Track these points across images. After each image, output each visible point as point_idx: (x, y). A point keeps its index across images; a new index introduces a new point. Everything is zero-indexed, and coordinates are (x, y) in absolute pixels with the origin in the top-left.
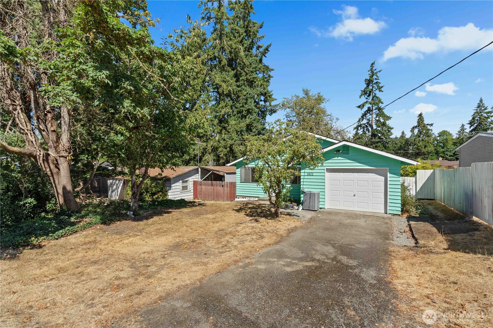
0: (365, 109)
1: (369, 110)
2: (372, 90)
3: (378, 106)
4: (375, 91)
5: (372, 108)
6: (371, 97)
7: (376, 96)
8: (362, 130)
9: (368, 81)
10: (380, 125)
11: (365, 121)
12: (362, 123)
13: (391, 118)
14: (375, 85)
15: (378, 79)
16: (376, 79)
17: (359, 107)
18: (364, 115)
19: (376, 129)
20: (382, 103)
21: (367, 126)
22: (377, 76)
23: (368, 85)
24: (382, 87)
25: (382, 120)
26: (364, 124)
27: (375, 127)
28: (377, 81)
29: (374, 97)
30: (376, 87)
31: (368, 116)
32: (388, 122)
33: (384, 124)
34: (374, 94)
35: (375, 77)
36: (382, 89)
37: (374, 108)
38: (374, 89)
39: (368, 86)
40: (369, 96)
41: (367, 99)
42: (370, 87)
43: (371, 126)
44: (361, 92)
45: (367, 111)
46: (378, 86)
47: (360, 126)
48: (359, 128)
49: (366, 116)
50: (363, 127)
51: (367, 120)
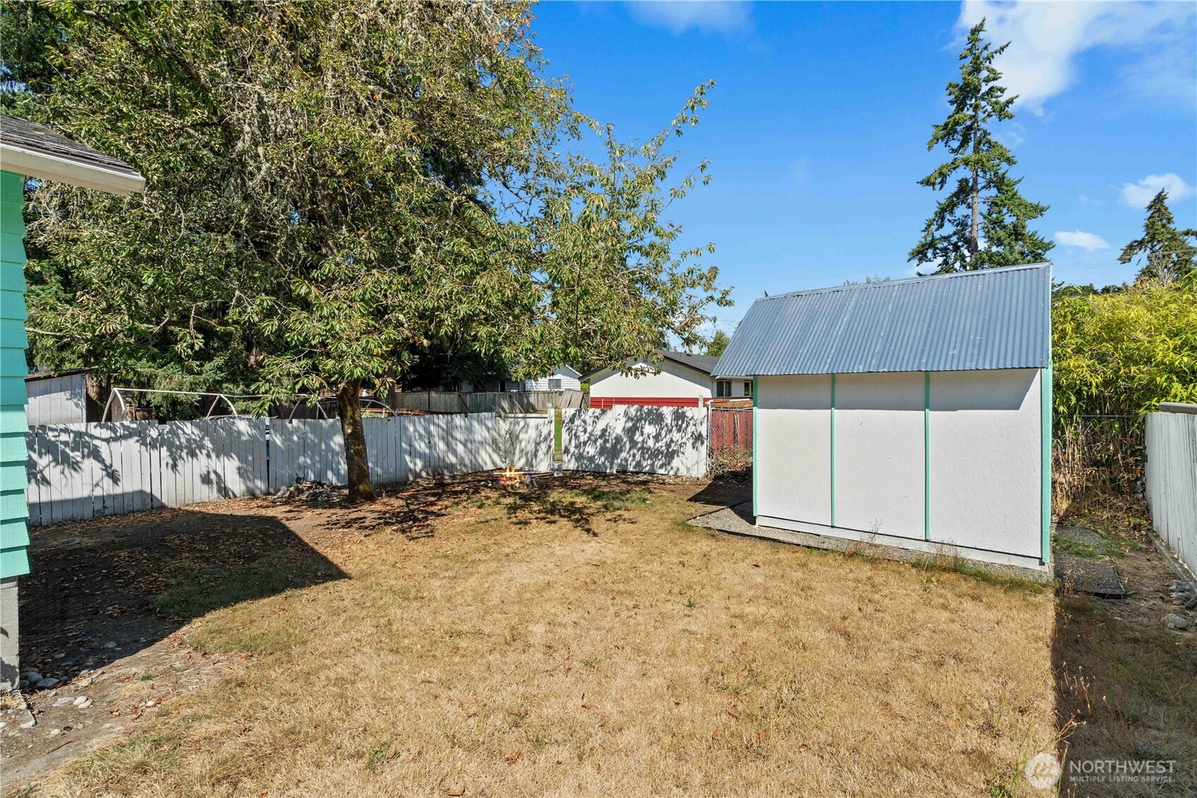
0: (952, 186)
1: (965, 190)
2: (974, 118)
3: (996, 173)
4: (984, 120)
5: (975, 181)
6: (971, 144)
7: (989, 142)
8: (940, 260)
9: (961, 89)
10: (1001, 233)
11: (948, 229)
12: (937, 235)
13: (1042, 210)
14: (983, 103)
15: (995, 79)
16: (987, 80)
17: (927, 182)
18: (946, 210)
19: (987, 251)
20: (1009, 161)
21: (956, 248)
22: (993, 71)
23: (961, 106)
24: (1010, 102)
25: (1009, 220)
26: (947, 238)
27: (982, 245)
28: (991, 84)
29: (980, 143)
30: (989, 108)
31: (961, 211)
32: (1031, 226)
33: (1017, 233)
34: (978, 134)
35: (984, 74)
36: (1010, 110)
37: (982, 182)
38: (981, 115)
39: (962, 109)
40: (964, 142)
41: (954, 151)
42: (969, 112)
43: (971, 244)
44: (933, 130)
45: (956, 195)
46: (996, 103)
47: (932, 245)
48: (930, 254)
49: (951, 212)
50: (941, 250)
51: (957, 225)
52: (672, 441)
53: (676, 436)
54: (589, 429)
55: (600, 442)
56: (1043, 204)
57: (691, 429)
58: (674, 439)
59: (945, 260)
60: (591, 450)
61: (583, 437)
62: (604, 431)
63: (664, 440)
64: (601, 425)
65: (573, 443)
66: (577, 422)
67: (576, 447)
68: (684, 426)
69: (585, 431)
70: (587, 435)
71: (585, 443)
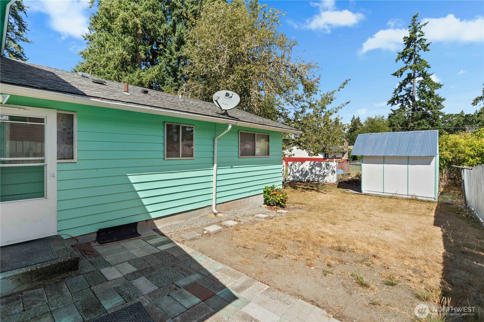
0: (405, 76)
1: (410, 78)
2: (414, 50)
3: (423, 71)
4: (418, 51)
5: (414, 74)
6: (413, 60)
7: (420, 59)
8: (400, 104)
9: (409, 39)
10: (425, 95)
11: (404, 92)
12: (399, 95)
13: (441, 86)
14: (417, 44)
15: (422, 35)
16: (419, 36)
17: (395, 74)
18: (402, 85)
19: (419, 101)
20: (428, 67)
21: (406, 99)
22: (422, 32)
23: (408, 44)
24: (428, 45)
25: (428, 90)
26: (403, 96)
27: (417, 99)
28: (421, 37)
29: (416, 60)
30: (420, 47)
31: (408, 86)
32: (436, 92)
33: (431, 95)
34: (416, 56)
35: (418, 33)
36: (428, 48)
37: (417, 74)
38: (417, 49)
39: (409, 47)
40: (410, 59)
41: (406, 63)
42: (412, 48)
43: (413, 98)
44: (398, 54)
45: (407, 79)
46: (423, 44)
47: (397, 98)
48: (396, 102)
49: (405, 86)
50: (400, 100)
51: (407, 91)
52: (325, 172)
53: (326, 171)
54: (297, 168)
55: (301, 172)
56: (441, 84)
57: (331, 169)
58: (326, 172)
59: (402, 104)
60: (297, 174)
61: (295, 171)
62: (302, 169)
63: (322, 172)
64: (301, 167)
65: (292, 172)
66: (293, 166)
67: (292, 173)
68: (329, 168)
69: (296, 169)
70: (297, 170)
71: (296, 173)
